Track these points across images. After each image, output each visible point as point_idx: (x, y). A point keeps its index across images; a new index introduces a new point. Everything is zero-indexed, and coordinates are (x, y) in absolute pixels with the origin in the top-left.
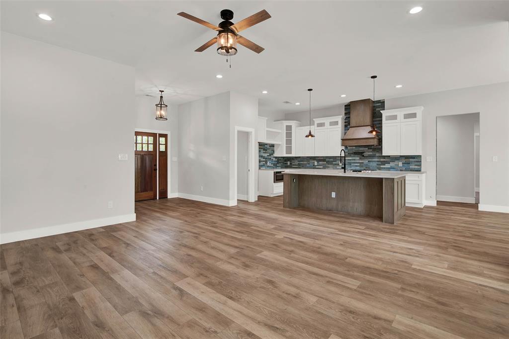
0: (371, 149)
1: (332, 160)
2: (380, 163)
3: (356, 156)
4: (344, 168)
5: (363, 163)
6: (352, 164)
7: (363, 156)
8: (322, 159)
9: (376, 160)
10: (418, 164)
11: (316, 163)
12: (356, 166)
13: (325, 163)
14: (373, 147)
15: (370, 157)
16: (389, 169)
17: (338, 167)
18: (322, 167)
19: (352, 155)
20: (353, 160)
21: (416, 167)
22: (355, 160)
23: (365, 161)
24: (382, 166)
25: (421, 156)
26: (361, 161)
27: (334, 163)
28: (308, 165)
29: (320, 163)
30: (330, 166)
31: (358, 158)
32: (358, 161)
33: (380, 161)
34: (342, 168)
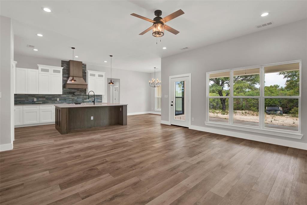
0: (78, 90)
1: (51, 97)
2: (83, 99)
3: (69, 94)
4: (94, 102)
5: (74, 99)
6: (67, 100)
7: (74, 94)
8: (42, 96)
9: (82, 97)
10: (101, 99)
11: (35, 100)
12: (70, 101)
13: (45, 99)
14: (80, 90)
15: (78, 95)
16: (88, 102)
17: (56, 102)
18: (41, 102)
19: (67, 94)
20: (67, 97)
21: (100, 100)
22: (68, 97)
23: (76, 98)
24: (85, 101)
25: (102, 95)
26: (72, 98)
27: (53, 99)
28: (26, 101)
29: (40, 99)
30: (49, 101)
31: (71, 96)
32: (71, 98)
33: (84, 98)
34: (93, 102)
